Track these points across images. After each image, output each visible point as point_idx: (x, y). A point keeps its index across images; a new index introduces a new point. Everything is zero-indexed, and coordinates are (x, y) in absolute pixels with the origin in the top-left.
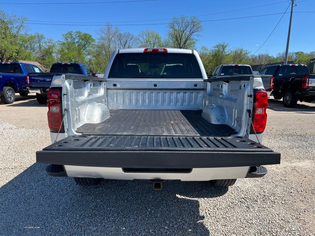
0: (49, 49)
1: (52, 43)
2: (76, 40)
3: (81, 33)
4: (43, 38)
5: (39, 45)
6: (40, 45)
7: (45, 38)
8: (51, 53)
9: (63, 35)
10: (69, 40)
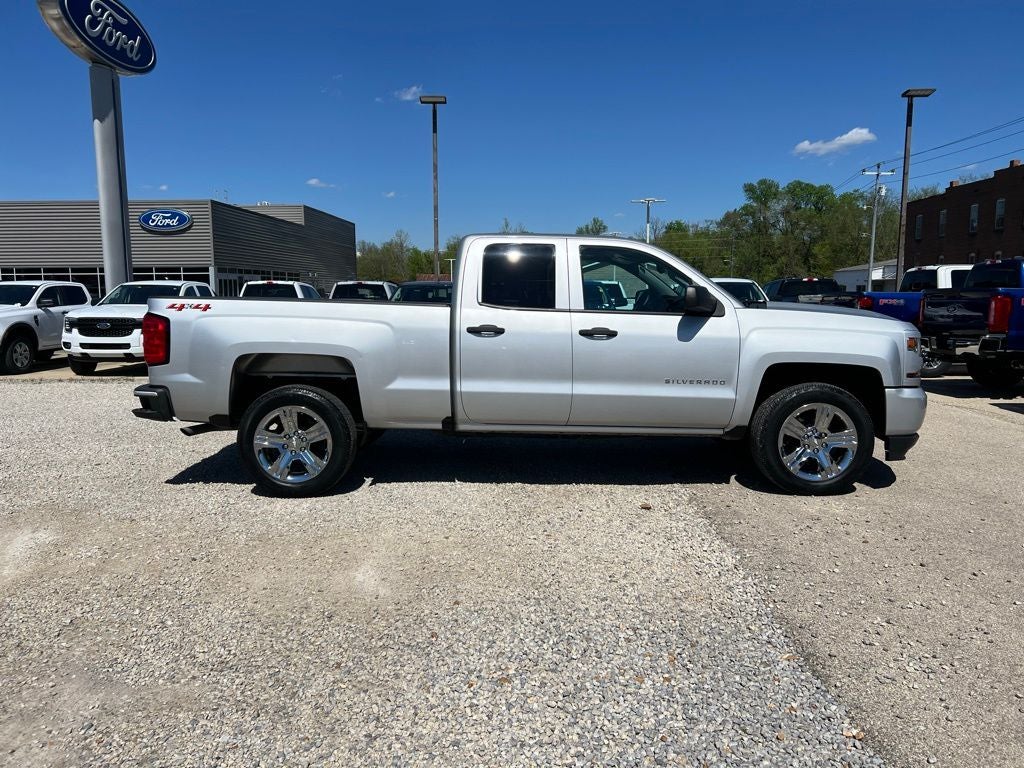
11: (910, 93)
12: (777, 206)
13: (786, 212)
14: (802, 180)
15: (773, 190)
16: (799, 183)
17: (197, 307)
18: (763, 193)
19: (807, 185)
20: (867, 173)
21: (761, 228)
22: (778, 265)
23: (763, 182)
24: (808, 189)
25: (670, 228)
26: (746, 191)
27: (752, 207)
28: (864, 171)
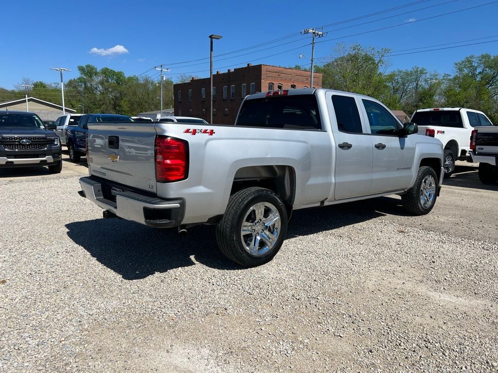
0: (430, 89)
1: (436, 79)
2: (479, 70)
3: (489, 57)
4: (423, 74)
5: (415, 85)
6: (417, 84)
7: (426, 73)
8: (431, 96)
9: (456, 64)
10: (466, 71)
11: (213, 37)
12: (97, 79)
13: (102, 83)
14: (109, 68)
15: (94, 71)
16: (108, 69)
17: (205, 132)
18: (89, 72)
19: (111, 70)
20: (157, 69)
21: (89, 90)
22: (102, 109)
23: (88, 66)
24: (113, 73)
25: (36, 85)
26: (79, 70)
27: (84, 79)
28: (156, 67)
